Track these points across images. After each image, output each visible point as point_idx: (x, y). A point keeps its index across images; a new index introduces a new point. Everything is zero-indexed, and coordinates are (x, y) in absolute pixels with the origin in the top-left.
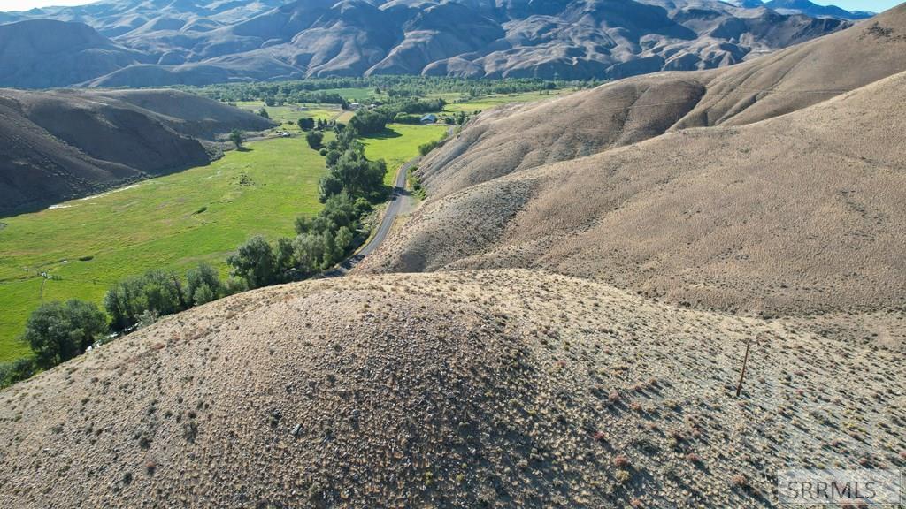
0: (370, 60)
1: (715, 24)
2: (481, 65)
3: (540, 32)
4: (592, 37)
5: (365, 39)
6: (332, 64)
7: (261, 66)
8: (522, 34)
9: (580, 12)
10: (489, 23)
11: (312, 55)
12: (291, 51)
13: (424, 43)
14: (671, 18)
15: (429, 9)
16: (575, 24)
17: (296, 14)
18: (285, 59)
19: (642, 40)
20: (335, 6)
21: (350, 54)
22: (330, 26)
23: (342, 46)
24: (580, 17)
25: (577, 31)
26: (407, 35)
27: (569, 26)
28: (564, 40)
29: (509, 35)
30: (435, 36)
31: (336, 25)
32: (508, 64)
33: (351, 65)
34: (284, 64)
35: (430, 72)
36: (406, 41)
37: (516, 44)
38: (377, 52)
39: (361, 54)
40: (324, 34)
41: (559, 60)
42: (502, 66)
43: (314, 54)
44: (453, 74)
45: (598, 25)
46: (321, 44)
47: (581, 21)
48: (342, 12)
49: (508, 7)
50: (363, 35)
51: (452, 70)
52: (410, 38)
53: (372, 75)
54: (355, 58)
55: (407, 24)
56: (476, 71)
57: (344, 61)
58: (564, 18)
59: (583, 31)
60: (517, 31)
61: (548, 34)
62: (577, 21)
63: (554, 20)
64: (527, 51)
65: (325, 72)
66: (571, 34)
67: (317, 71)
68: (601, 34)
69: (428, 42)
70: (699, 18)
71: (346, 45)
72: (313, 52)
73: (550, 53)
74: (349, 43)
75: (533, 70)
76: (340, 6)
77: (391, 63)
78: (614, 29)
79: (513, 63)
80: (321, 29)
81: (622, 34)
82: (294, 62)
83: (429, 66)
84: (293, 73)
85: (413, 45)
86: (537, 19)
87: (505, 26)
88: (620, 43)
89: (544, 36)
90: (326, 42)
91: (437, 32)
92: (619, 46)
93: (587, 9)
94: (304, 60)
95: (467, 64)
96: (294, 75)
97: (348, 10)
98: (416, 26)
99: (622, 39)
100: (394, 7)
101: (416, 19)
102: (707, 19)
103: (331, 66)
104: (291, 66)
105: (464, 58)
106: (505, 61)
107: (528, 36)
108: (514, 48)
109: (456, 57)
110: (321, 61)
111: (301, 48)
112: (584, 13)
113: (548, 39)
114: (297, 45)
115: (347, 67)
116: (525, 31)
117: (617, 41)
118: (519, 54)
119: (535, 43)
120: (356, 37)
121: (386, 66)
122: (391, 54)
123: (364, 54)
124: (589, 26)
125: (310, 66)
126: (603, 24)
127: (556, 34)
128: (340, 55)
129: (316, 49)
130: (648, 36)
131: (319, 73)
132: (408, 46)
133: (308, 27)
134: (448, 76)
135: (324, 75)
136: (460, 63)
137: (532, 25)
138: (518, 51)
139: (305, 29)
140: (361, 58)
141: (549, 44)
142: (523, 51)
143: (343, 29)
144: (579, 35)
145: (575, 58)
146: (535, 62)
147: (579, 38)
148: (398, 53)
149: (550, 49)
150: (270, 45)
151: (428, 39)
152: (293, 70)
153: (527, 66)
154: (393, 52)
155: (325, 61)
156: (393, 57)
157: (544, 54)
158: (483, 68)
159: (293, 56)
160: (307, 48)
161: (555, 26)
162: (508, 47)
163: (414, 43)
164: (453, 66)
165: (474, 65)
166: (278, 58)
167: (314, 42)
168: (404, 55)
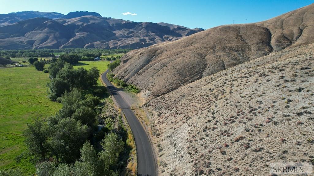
0: (61, 43)
1: (186, 32)
2: (108, 45)
3: (128, 34)
4: (147, 36)
5: (59, 35)
6: (44, 44)
7: (9, 44)
8: (121, 34)
9: (141, 28)
10: (108, 31)
11: (35, 41)
12: (24, 39)
13: (83, 37)
14: (172, 30)
15: (85, 25)
16: (140, 32)
17: (26, 25)
18: (21, 42)
19: (164, 37)
20: (44, 22)
21: (52, 41)
22: (43, 30)
23: (49, 38)
24: (141, 29)
25: (141, 34)
26: (77, 34)
27: (138, 32)
28: (137, 37)
29: (117, 35)
30: (88, 35)
31: (45, 30)
32: (118, 44)
33: (53, 45)
34: (21, 44)
35: (87, 47)
36: (76, 36)
37: (120, 38)
38: (64, 40)
39: (57, 41)
40: (40, 33)
41: (138, 43)
42: (116, 45)
43: (36, 40)
44: (97, 47)
45: (148, 32)
46: (39, 36)
47: (142, 31)
48: (48, 25)
49: (114, 26)
50: (57, 34)
51: (96, 46)
52: (78, 35)
53: (63, 48)
54: (55, 42)
55: (76, 31)
56: (106, 47)
57: (50, 43)
58: (135, 30)
59: (143, 34)
60: (119, 33)
61: (131, 34)
62: (140, 31)
63: (132, 30)
64: (124, 40)
65: (41, 47)
66: (139, 35)
67: (37, 47)
68: (150, 35)
69: (85, 36)
70: (181, 30)
71: (50, 37)
72: (35, 40)
73: (133, 40)
74: (51, 36)
75: (129, 46)
76: (47, 22)
77: (71, 44)
78: (154, 33)
79: (120, 44)
80: (39, 31)
81: (157, 35)
82: (26, 43)
83: (87, 45)
84: (26, 47)
85: (79, 38)
86: (126, 30)
87: (114, 32)
88: (157, 38)
89: (129, 35)
90: (41, 36)
91: (89, 33)
92: (156, 39)
93: (143, 27)
94: (31, 43)
95: (102, 44)
96: (26, 48)
97: (50, 24)
98: (80, 31)
99: (157, 36)
100: (70, 24)
101: (80, 29)
102: (183, 30)
103: (44, 45)
104: (25, 45)
105: (100, 42)
106: (117, 43)
107: (124, 35)
108: (119, 39)
109: (98, 42)
110: (39, 43)
111: (29, 38)
112: (142, 28)
113: (131, 36)
114: (27, 37)
115: (51, 45)
116: (122, 34)
117: (155, 37)
118: (122, 41)
119: (127, 37)
120: (55, 34)
121: (68, 45)
122: (70, 41)
123: (59, 40)
124: (145, 32)
125: (34, 45)
126: (150, 32)
127: (134, 35)
128: (48, 41)
129: (37, 39)
130: (165, 36)
131: (38, 48)
132: (77, 38)
133: (32, 31)
134: (95, 48)
135: (41, 48)
136: (99, 44)
137: (125, 32)
138: (121, 40)
139: (31, 31)
140: (57, 42)
141: (132, 38)
142: (123, 40)
143: (48, 31)
144: (142, 35)
145: (143, 42)
146: (129, 43)
147: (142, 36)
148: (73, 40)
149: (133, 39)
150: (14, 37)
151: (85, 35)
152: (26, 46)
153: (126, 44)
154: (71, 40)
155: (41, 43)
156: (71, 42)
157: (131, 41)
158: (109, 46)
159: (26, 41)
160: (32, 38)
161: (133, 32)
162: (117, 38)
163: (80, 37)
164: (96, 45)
165: (105, 45)
166: (18, 41)
167: (35, 36)
168: (76, 41)
